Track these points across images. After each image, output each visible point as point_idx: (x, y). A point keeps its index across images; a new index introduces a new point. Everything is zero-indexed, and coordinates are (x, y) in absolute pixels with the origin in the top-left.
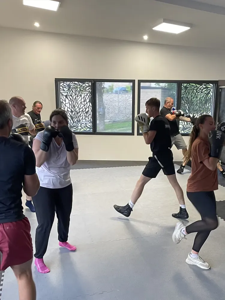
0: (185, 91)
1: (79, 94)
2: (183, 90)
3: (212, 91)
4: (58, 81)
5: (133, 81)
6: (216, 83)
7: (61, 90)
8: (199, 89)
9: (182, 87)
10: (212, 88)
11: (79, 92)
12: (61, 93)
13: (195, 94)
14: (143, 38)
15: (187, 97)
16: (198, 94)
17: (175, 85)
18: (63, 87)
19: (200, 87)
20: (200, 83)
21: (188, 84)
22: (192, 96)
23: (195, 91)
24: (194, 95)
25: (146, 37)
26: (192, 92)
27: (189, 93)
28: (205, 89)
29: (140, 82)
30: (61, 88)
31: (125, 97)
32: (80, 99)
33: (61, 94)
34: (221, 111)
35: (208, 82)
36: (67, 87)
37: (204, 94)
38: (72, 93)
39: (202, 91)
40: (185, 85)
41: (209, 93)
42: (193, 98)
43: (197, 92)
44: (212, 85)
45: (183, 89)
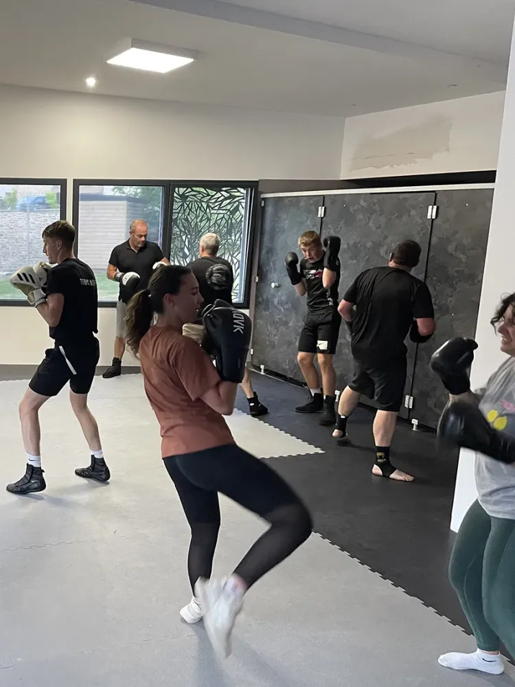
0: (182, 205)
2: (176, 202)
3: (244, 205)
5: (62, 183)
6: (253, 186)
8: (213, 201)
9: (175, 195)
10: (243, 199)
13: (206, 213)
14: (85, 84)
15: (187, 220)
16: (212, 211)
17: (159, 191)
20: (217, 185)
21: (189, 190)
22: (197, 217)
23: (203, 204)
24: (201, 214)
25: (91, 82)
26: (198, 207)
27: (190, 210)
28: (228, 201)
29: (77, 183)
31: (43, 218)
34: (264, 252)
35: (234, 185)
37: (224, 212)
39: (221, 204)
40: (182, 190)
41: (237, 209)
42: (201, 221)
43: (208, 206)
44: (245, 192)
45: (177, 200)
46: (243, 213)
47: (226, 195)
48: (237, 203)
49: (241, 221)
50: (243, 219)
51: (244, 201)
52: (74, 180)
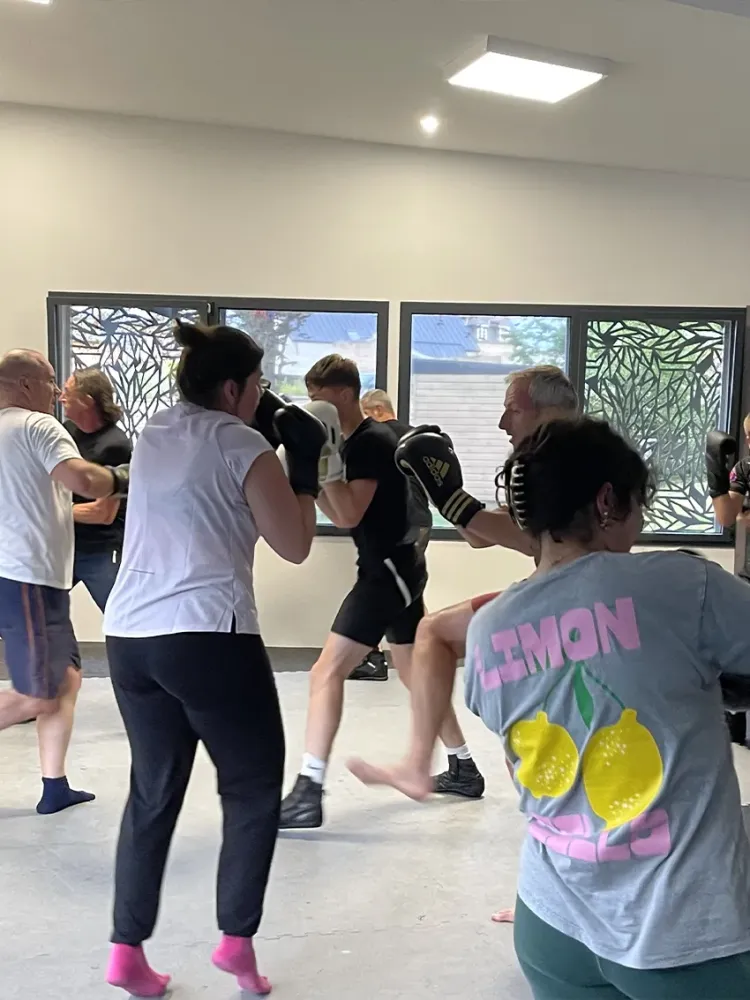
0: (606, 354)
1: (151, 362)
4: (58, 302)
5: (381, 309)
7: (73, 342)
8: (663, 347)
10: (721, 343)
11: (151, 351)
12: (74, 355)
18: (82, 330)
19: (670, 338)
21: (619, 325)
22: (633, 376)
25: (430, 124)
26: (636, 356)
29: (409, 310)
30: (76, 333)
32: (155, 379)
33: (73, 360)
36: (98, 331)
38: (120, 357)
39: (680, 352)
40: (605, 327)
41: (709, 362)
43: (655, 356)
46: (720, 369)
47: (689, 335)
48: (708, 352)
49: (716, 384)
50: (720, 381)
51: (722, 347)
52: (402, 304)
